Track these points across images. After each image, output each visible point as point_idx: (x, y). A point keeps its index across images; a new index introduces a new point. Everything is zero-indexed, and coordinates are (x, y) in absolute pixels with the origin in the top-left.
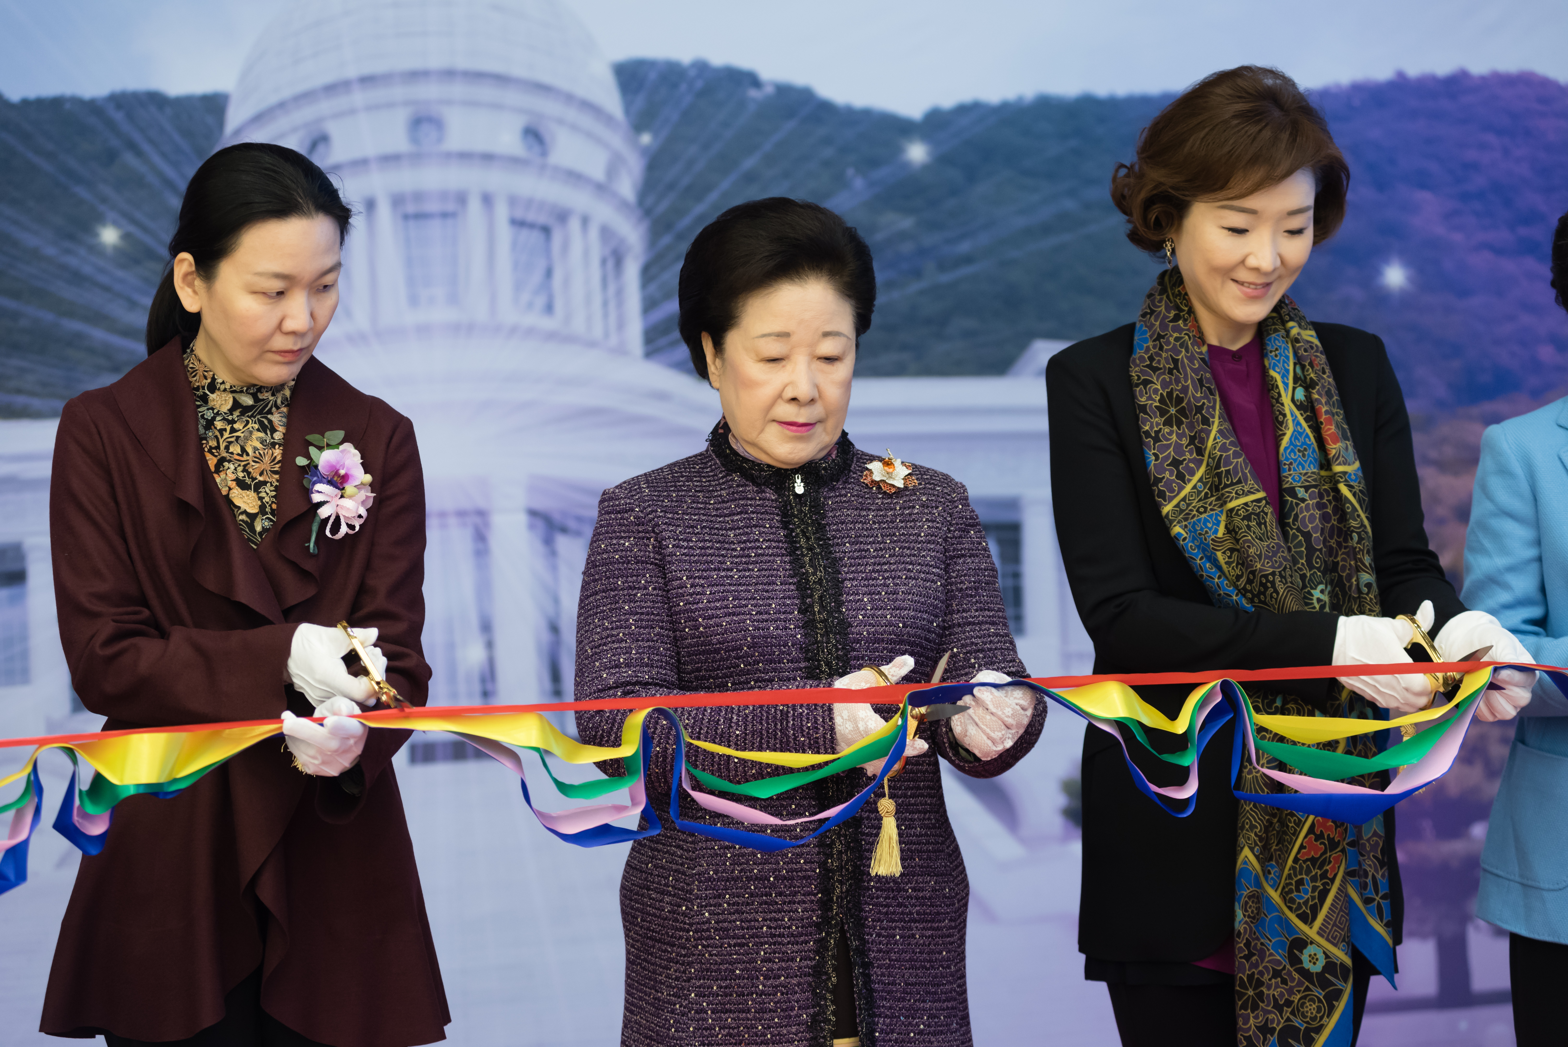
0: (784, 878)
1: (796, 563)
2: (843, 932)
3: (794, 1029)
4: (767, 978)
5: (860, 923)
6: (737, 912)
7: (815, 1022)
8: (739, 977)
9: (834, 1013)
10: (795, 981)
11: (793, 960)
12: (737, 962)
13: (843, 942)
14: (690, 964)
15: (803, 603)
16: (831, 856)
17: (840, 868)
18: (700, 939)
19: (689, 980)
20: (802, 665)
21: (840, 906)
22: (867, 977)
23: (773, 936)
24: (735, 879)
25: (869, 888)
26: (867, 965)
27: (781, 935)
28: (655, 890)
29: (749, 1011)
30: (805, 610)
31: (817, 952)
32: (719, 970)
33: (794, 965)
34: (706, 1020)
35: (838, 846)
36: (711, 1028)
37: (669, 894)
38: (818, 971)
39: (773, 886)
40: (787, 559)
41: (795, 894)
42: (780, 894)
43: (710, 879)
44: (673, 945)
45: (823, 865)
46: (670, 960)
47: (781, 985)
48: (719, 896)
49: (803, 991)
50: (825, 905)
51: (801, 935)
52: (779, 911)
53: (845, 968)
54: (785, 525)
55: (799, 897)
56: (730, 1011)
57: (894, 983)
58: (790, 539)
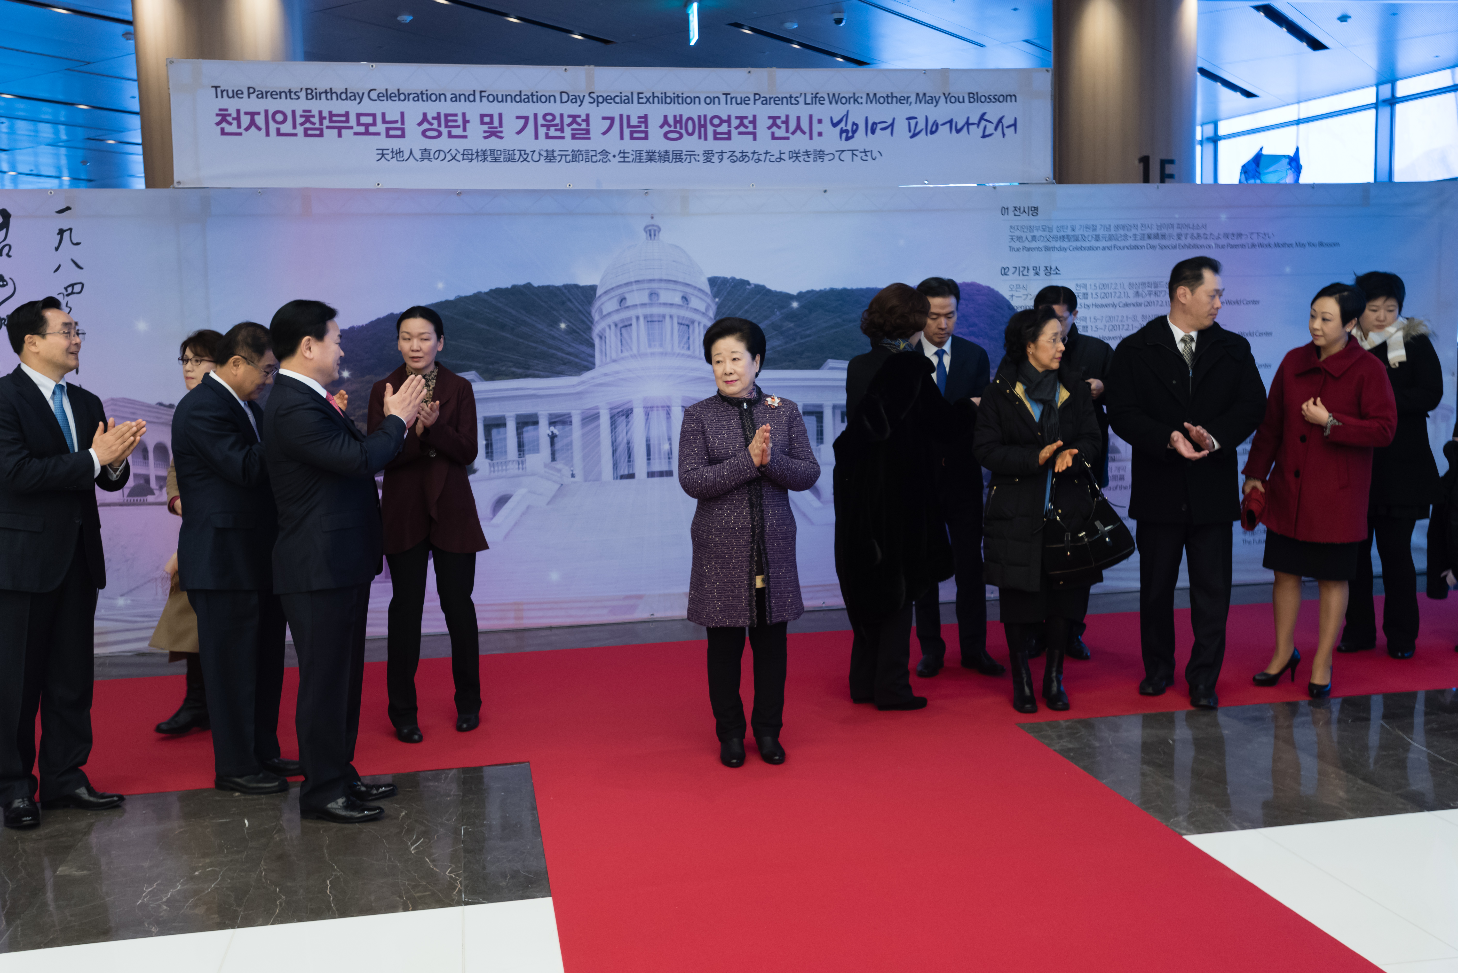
0: (740, 528)
1: (744, 431)
2: (758, 544)
3: (744, 573)
4: (735, 558)
5: (764, 542)
7: (751, 571)
8: (727, 558)
10: (744, 559)
13: (759, 547)
14: (712, 554)
17: (758, 525)
18: (715, 546)
19: (712, 558)
21: (758, 536)
22: (766, 558)
23: (737, 545)
25: (766, 530)
26: (766, 554)
27: (740, 545)
28: (701, 531)
31: (751, 550)
32: (721, 556)
34: (717, 571)
35: (757, 518)
36: (719, 573)
37: (705, 532)
38: (751, 556)
39: (737, 530)
40: (741, 429)
41: (744, 533)
42: (739, 533)
43: (718, 528)
44: (707, 548)
45: (752, 524)
46: (706, 552)
47: (740, 560)
50: (753, 536)
51: (746, 545)
52: (739, 538)
53: (759, 555)
54: (741, 419)
55: (745, 534)
56: (724, 568)
57: (774, 559)
58: (743, 424)
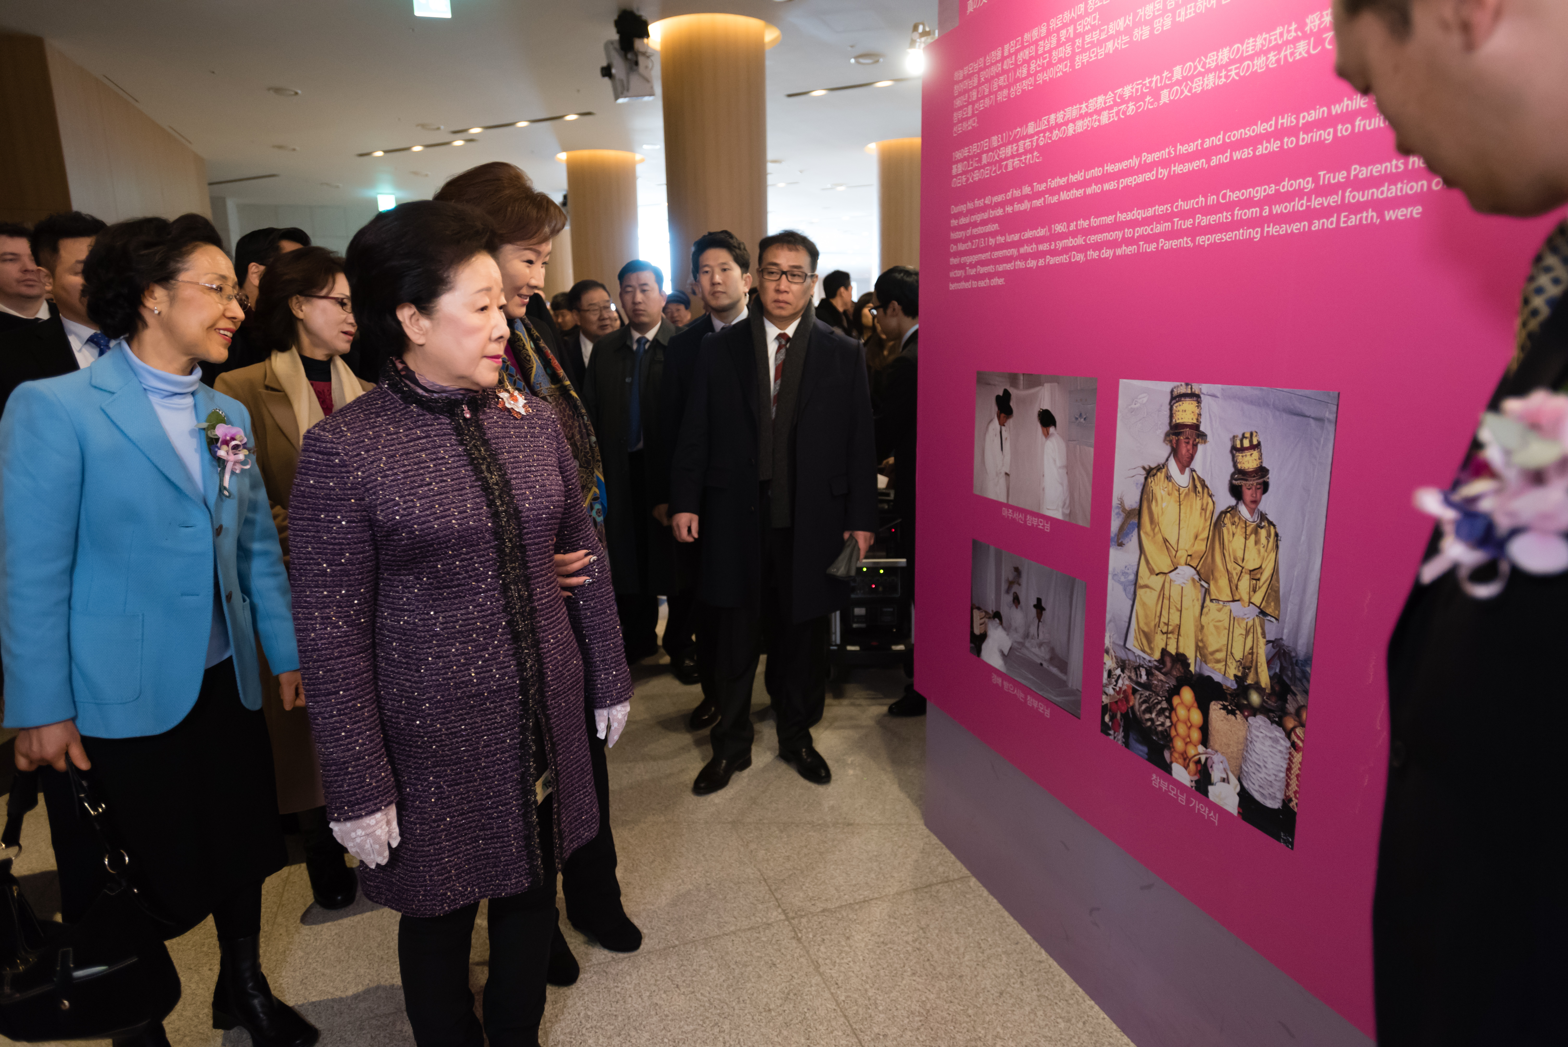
15: (489, 500)
20: (493, 543)
30: (491, 504)
33: (505, 745)
48: (448, 712)
49: (513, 760)
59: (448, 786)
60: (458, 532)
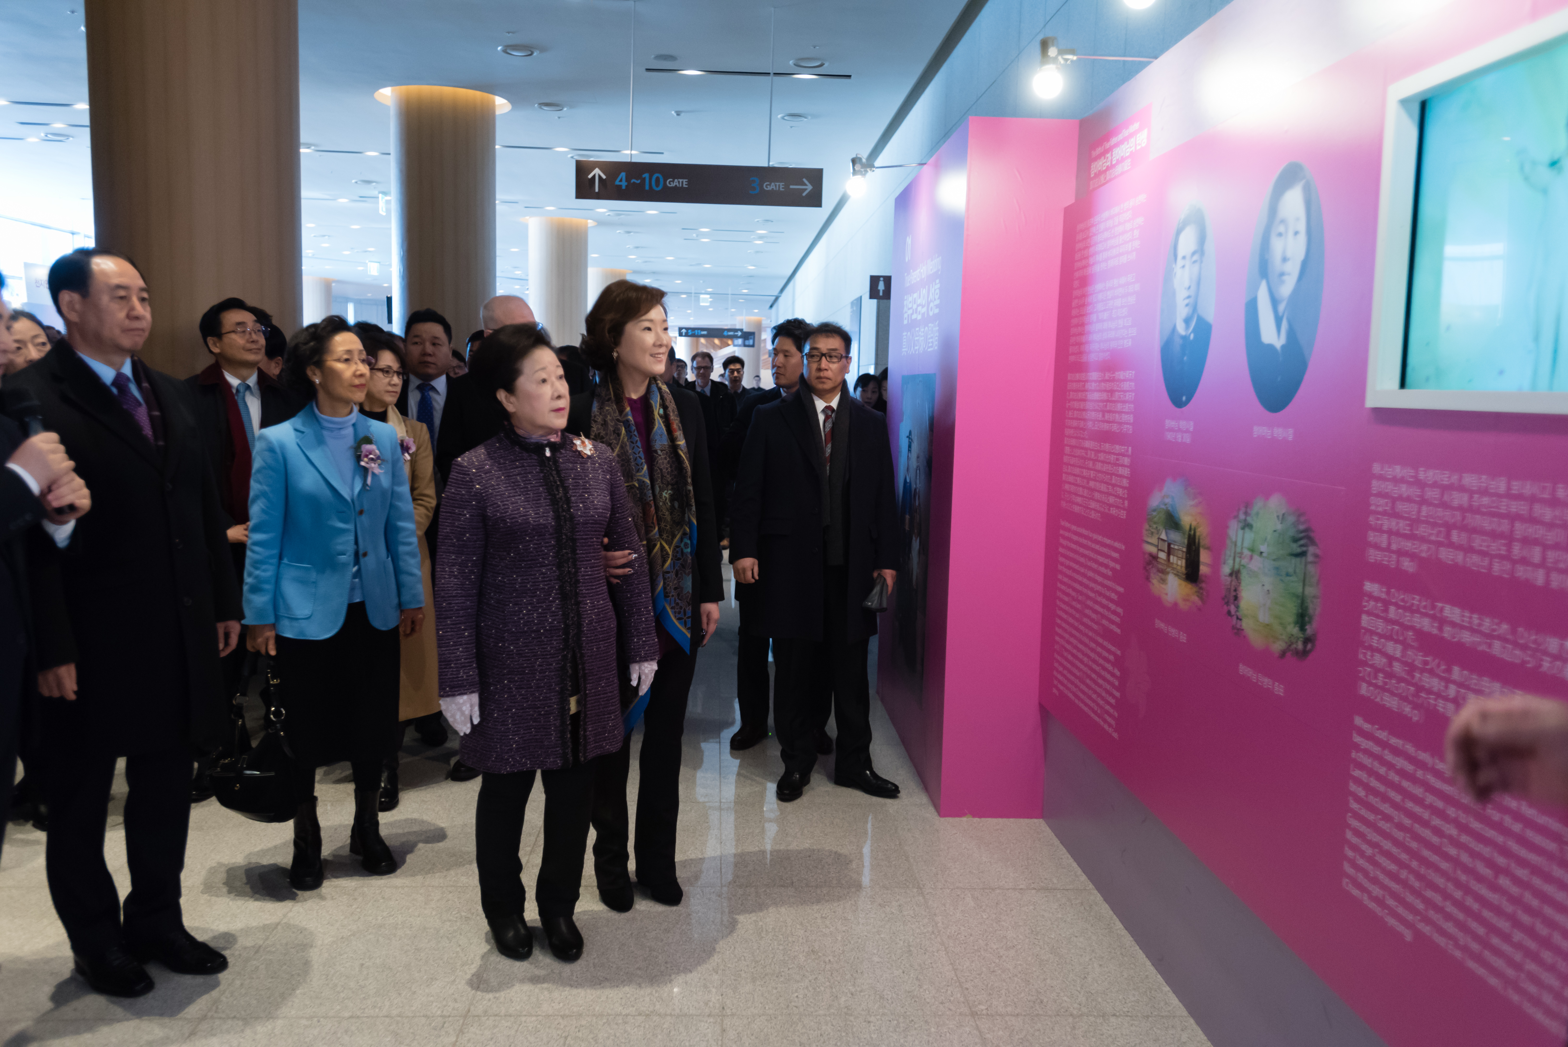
6: (526, 646)
9: (570, 686)
11: (552, 665)
12: (526, 667)
15: (555, 508)
16: (568, 619)
20: (554, 536)
24: (526, 632)
29: (532, 688)
30: (556, 511)
33: (552, 667)
59: (516, 689)
60: (533, 525)
